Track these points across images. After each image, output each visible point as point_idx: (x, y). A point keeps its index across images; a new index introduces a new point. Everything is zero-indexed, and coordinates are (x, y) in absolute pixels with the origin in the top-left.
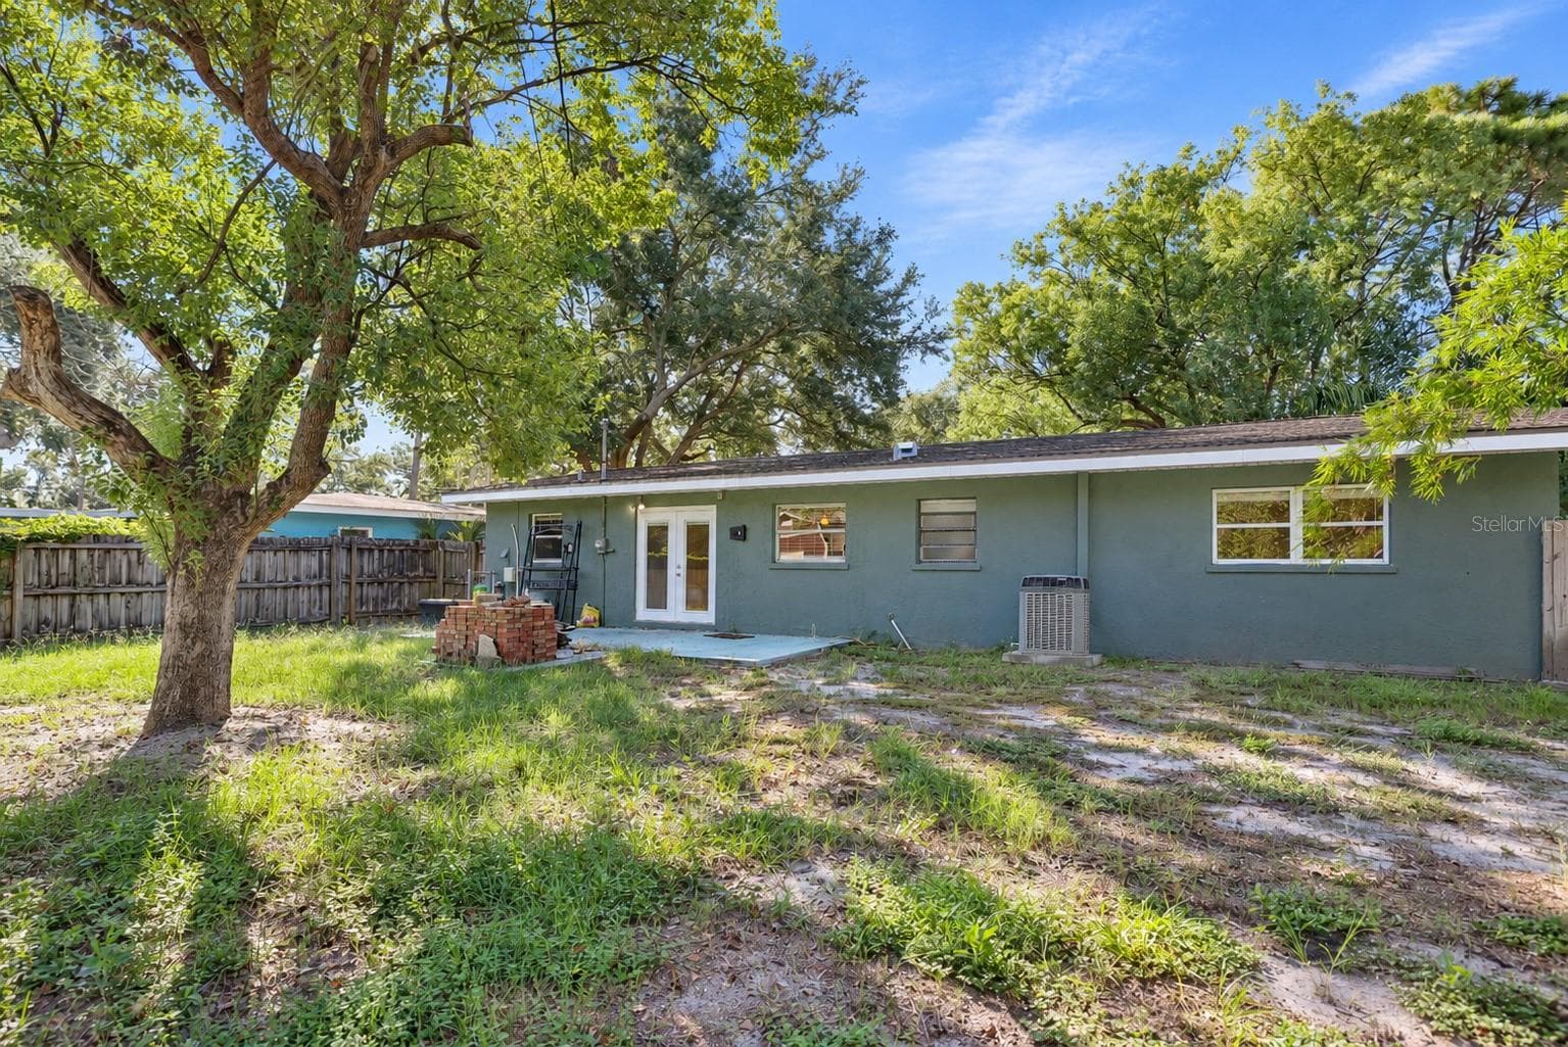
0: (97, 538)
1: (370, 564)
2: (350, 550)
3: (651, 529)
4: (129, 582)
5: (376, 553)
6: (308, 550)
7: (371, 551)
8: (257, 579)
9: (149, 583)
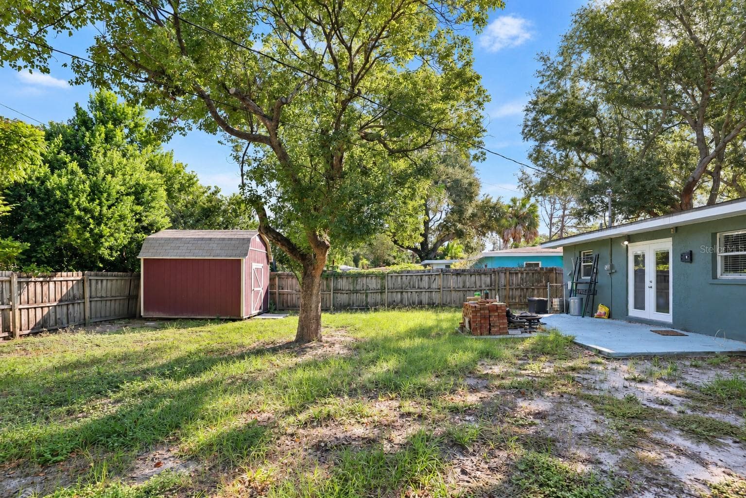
0: (408, 272)
1: (516, 280)
2: (505, 273)
3: (636, 257)
4: (418, 288)
5: (520, 275)
6: (485, 274)
7: (517, 273)
8: (463, 287)
9: (424, 288)
